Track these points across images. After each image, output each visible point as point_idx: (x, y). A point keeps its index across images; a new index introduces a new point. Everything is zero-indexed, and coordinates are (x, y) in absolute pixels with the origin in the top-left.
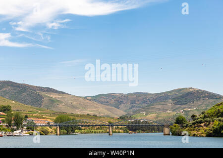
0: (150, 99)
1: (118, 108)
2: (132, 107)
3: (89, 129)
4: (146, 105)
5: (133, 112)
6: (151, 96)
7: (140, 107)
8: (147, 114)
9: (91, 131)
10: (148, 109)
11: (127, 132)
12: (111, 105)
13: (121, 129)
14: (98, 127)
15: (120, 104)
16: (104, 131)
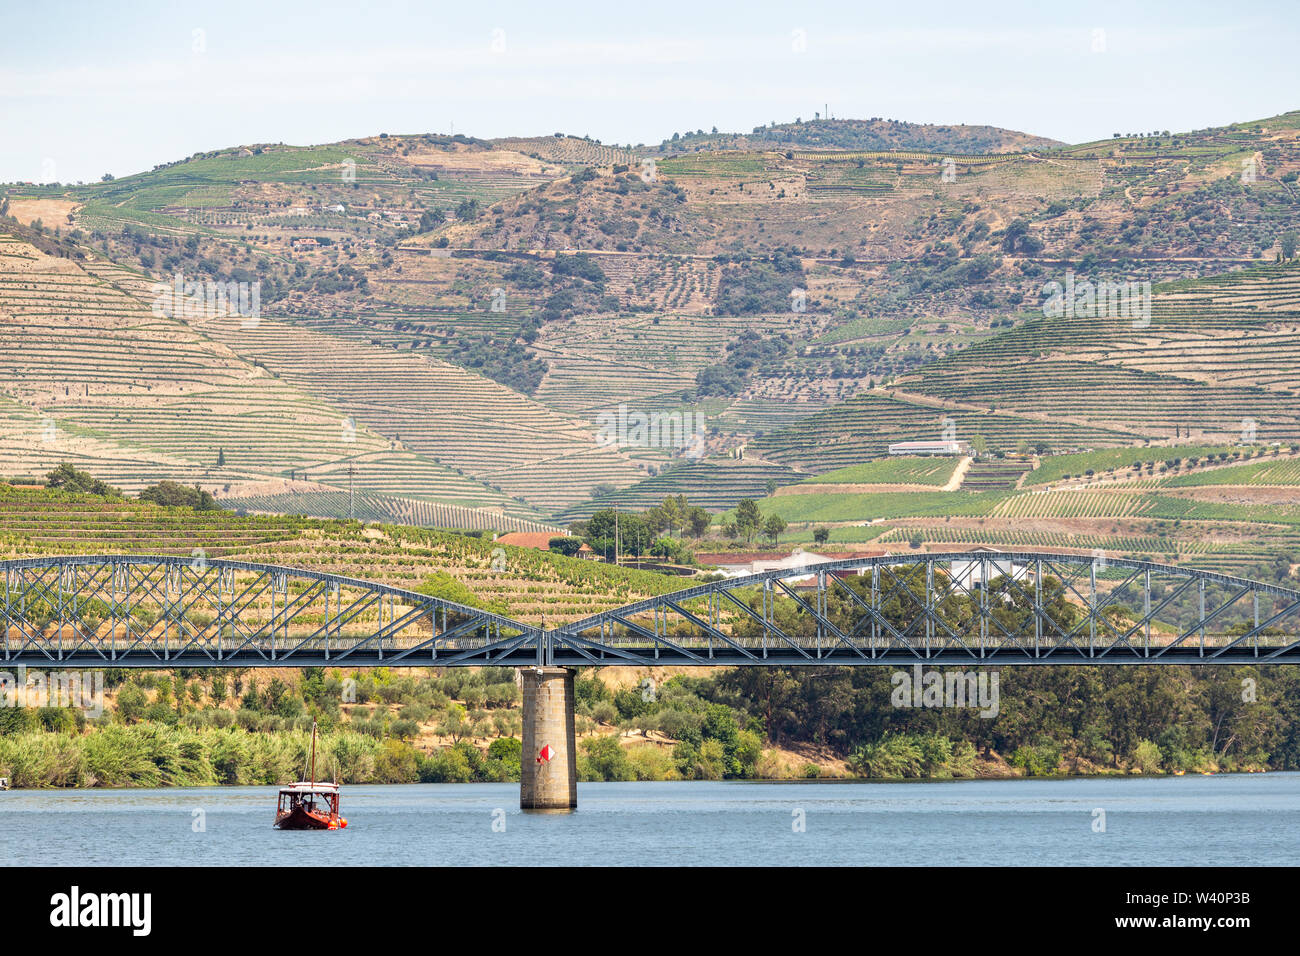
0: (1039, 230)
1: (523, 376)
2: (747, 357)
3: (128, 712)
4: (965, 327)
5: (761, 443)
6: (1048, 185)
7: (869, 360)
8: (991, 481)
9: (173, 741)
10: (1019, 388)
11: (741, 770)
12: (410, 328)
13: (628, 709)
14: (260, 677)
15: (556, 309)
16: (371, 752)
